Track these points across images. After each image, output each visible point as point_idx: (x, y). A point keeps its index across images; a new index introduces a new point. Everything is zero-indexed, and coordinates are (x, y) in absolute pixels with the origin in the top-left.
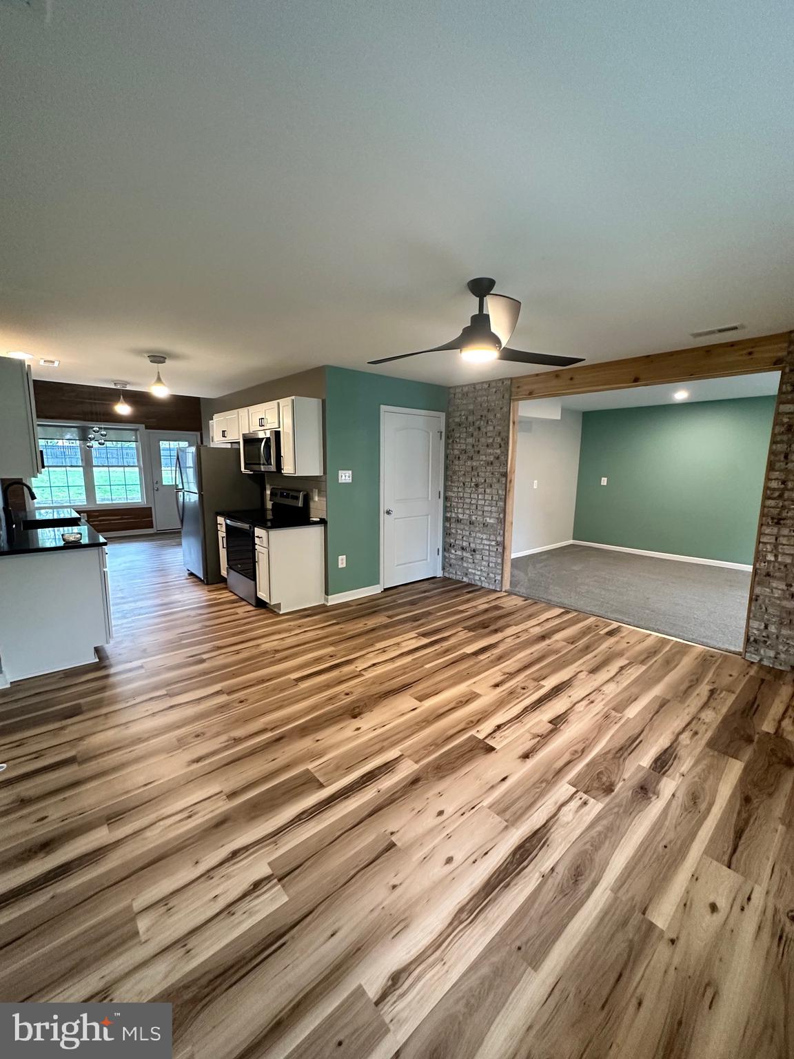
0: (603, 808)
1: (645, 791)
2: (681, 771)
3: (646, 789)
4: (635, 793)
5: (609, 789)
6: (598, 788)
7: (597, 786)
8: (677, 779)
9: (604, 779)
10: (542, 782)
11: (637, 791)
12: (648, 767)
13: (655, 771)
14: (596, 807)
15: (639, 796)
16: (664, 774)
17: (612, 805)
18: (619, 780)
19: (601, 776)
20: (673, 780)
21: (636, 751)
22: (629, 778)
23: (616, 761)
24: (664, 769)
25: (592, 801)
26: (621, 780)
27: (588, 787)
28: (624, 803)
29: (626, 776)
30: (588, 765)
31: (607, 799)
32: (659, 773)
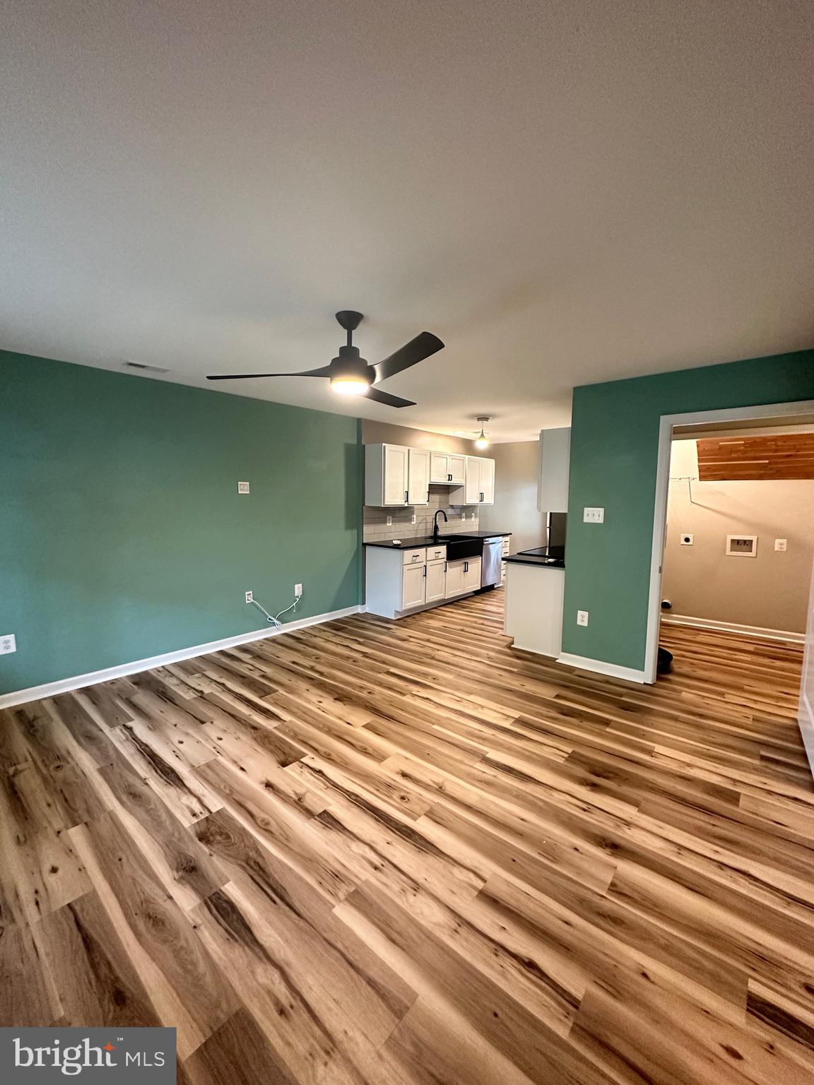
0: (183, 826)
1: (189, 871)
2: (202, 927)
3: (191, 872)
4: (189, 860)
5: (203, 837)
6: (209, 829)
7: (211, 829)
8: (193, 915)
9: (218, 838)
10: (230, 790)
11: (191, 862)
12: (222, 888)
13: (214, 894)
14: (187, 822)
15: (183, 861)
16: (206, 903)
17: (183, 833)
18: (211, 850)
19: (224, 836)
20: (193, 910)
21: (255, 887)
22: (212, 861)
23: (243, 857)
24: (212, 907)
25: (195, 820)
26: (212, 853)
27: (213, 822)
28: (181, 844)
29: (215, 858)
30: (244, 829)
31: (192, 833)
32: (210, 898)
